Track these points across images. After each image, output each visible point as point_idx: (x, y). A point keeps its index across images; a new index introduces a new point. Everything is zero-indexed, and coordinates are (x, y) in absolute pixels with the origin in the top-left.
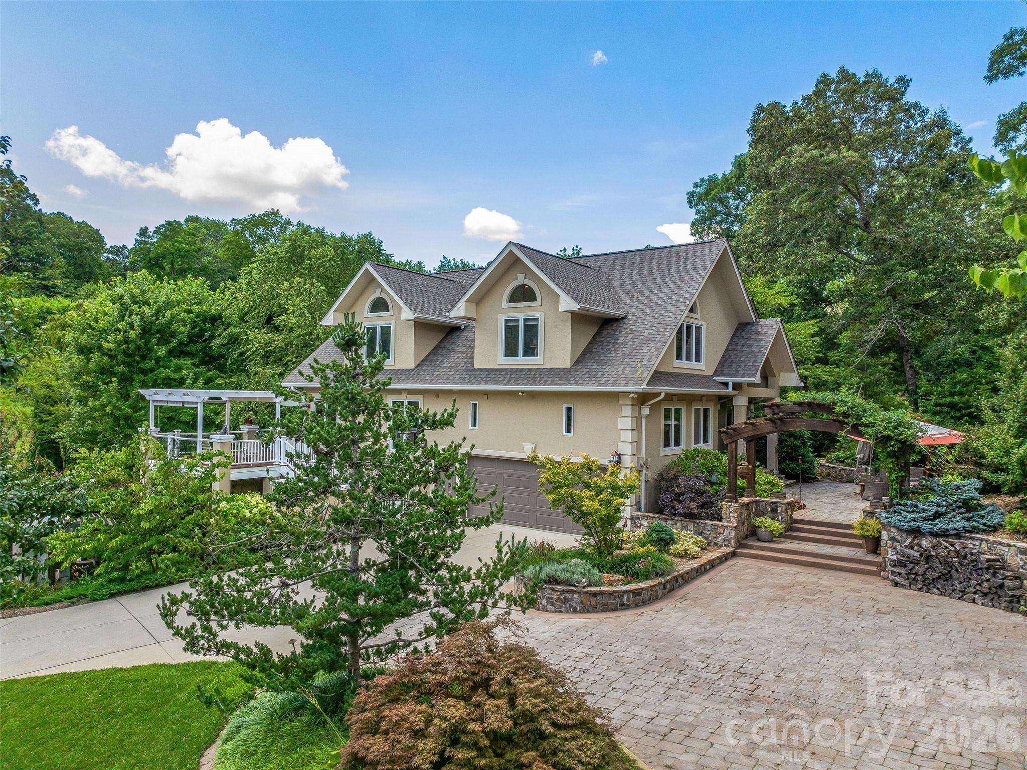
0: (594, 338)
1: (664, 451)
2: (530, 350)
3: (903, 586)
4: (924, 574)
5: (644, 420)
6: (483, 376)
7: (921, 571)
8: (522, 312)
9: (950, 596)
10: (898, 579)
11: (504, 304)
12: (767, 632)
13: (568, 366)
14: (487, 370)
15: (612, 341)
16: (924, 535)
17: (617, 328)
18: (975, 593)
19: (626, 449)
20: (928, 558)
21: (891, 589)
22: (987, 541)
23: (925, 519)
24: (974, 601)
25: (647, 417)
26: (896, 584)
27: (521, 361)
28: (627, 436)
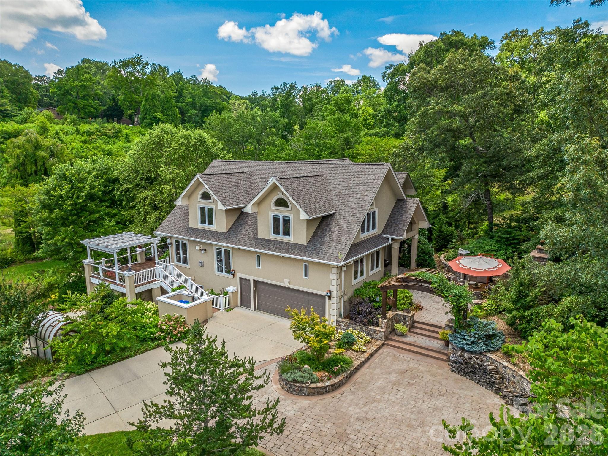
0: (319, 225)
1: (354, 282)
2: (287, 233)
3: (455, 372)
4: (464, 369)
5: (343, 273)
6: (262, 243)
7: (463, 368)
8: (282, 212)
9: (474, 380)
10: (453, 369)
11: (272, 207)
12: (386, 412)
13: (306, 244)
14: (265, 240)
15: (328, 229)
16: (466, 351)
17: (331, 220)
18: (484, 382)
19: (334, 289)
20: (466, 363)
21: (450, 372)
22: (492, 359)
23: (468, 344)
24: (483, 386)
25: (345, 271)
26: (453, 371)
27: (281, 237)
28: (335, 283)
